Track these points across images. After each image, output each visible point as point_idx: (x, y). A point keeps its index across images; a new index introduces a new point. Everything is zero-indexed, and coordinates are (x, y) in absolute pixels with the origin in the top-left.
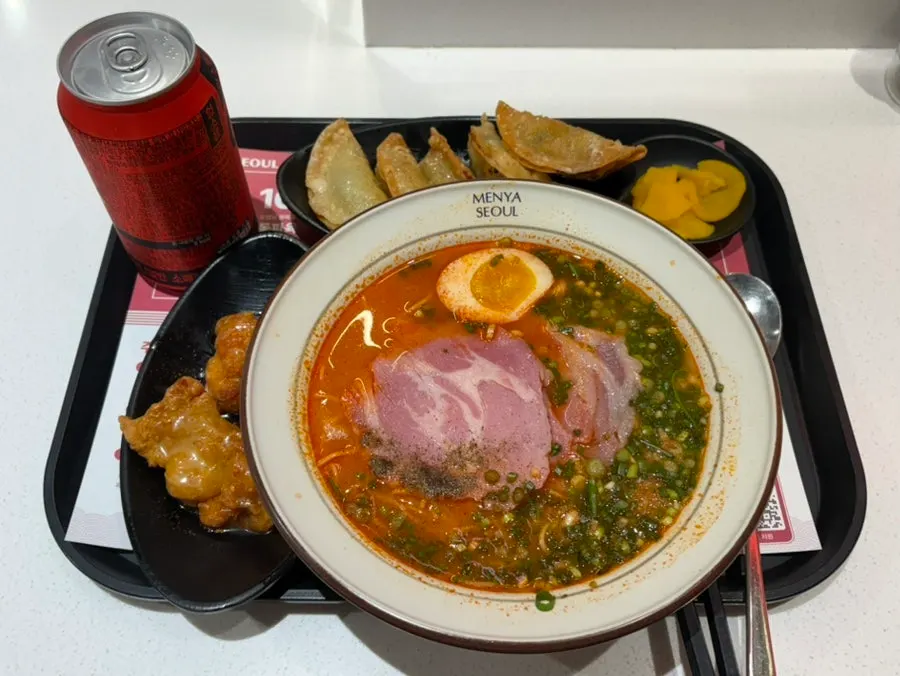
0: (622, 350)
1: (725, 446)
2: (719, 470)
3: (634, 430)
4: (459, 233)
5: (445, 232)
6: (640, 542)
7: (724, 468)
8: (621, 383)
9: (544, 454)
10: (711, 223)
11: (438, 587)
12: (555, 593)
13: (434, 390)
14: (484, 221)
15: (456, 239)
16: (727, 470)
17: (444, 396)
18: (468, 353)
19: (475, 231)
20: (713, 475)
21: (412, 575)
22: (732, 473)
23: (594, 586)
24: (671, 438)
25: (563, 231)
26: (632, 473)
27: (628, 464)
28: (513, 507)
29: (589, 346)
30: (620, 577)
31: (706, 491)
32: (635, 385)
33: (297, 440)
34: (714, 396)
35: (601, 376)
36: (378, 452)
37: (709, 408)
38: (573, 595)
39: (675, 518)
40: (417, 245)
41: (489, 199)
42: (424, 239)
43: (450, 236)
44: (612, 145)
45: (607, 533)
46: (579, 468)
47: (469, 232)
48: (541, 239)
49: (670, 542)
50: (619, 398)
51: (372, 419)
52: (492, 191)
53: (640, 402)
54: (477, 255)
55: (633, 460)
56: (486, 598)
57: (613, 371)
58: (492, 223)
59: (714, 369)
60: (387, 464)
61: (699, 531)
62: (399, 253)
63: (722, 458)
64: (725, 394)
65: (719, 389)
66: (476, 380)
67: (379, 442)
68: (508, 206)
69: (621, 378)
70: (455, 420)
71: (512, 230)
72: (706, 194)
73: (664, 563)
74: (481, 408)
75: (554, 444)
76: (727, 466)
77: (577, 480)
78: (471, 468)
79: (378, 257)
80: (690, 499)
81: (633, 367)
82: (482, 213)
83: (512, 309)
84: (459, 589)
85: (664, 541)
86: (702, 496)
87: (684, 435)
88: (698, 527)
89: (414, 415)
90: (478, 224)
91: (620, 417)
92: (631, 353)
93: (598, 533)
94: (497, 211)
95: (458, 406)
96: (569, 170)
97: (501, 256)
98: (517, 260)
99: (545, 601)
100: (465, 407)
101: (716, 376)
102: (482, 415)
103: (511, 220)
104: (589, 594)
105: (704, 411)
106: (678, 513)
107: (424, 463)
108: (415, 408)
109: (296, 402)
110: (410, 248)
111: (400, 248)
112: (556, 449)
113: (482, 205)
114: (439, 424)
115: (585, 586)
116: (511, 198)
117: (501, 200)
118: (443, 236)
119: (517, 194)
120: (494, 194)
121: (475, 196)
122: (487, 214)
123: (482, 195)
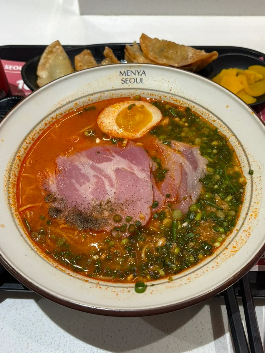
0: (197, 152)
1: (252, 204)
2: (249, 216)
3: (201, 195)
4: (112, 92)
5: (104, 91)
6: (200, 256)
7: (251, 215)
8: (195, 170)
9: (148, 207)
10: (254, 97)
11: (78, 278)
12: (148, 284)
13: (90, 173)
14: (125, 86)
15: (110, 95)
16: (254, 216)
17: (95, 176)
18: (111, 154)
19: (120, 91)
20: (245, 219)
21: (64, 272)
22: (256, 217)
23: (171, 280)
24: (222, 199)
25: (169, 91)
26: (198, 218)
27: (196, 213)
28: (129, 235)
29: (179, 151)
30: (186, 275)
31: (241, 228)
32: (203, 171)
33: (7, 197)
34: (248, 177)
35: (185, 166)
36: (55, 205)
37: (245, 183)
38: (158, 284)
39: (222, 243)
40: (88, 98)
41: (128, 74)
42: (92, 94)
43: (106, 93)
44: (200, 52)
45: (182, 251)
46: (168, 215)
47: (117, 92)
48: (156, 96)
49: (217, 255)
50: (194, 178)
51: (53, 187)
52: (130, 70)
53: (205, 180)
54: (121, 104)
55: (199, 211)
56: (106, 285)
57: (191, 164)
58: (130, 87)
59: (249, 162)
60: (58, 211)
61: (234, 250)
62: (77, 101)
63: (251, 210)
64: (253, 176)
65: (251, 173)
66: (114, 167)
67: (55, 199)
68: (137, 77)
69: (195, 167)
70: (100, 188)
71: (141, 91)
72: (253, 82)
73: (213, 267)
74: (115, 182)
75: (154, 201)
76: (254, 214)
77: (166, 221)
78: (106, 214)
79: (65, 103)
80: (231, 232)
81: (203, 162)
82: (124, 81)
83: (138, 132)
84: (91, 280)
85: (214, 255)
86: (238, 231)
87: (229, 198)
88: (235, 247)
89: (77, 186)
90: (122, 87)
91: (194, 187)
92: (202, 154)
93: (176, 251)
94: (132, 81)
95: (103, 181)
97: (134, 105)
98: (143, 107)
99: (140, 287)
100: (106, 182)
101: (249, 166)
102: (116, 186)
103: (140, 86)
104: (167, 284)
105: (242, 186)
106: (224, 240)
107: (80, 211)
108: (78, 182)
109: (10, 177)
110: (84, 99)
111: (78, 99)
112: (155, 205)
113: (124, 77)
114: (91, 190)
115: (166, 280)
116: (140, 73)
117: (135, 74)
118: (102, 93)
119: (144, 71)
120: (131, 71)
121: (121, 72)
122: (127, 82)
123: (125, 72)
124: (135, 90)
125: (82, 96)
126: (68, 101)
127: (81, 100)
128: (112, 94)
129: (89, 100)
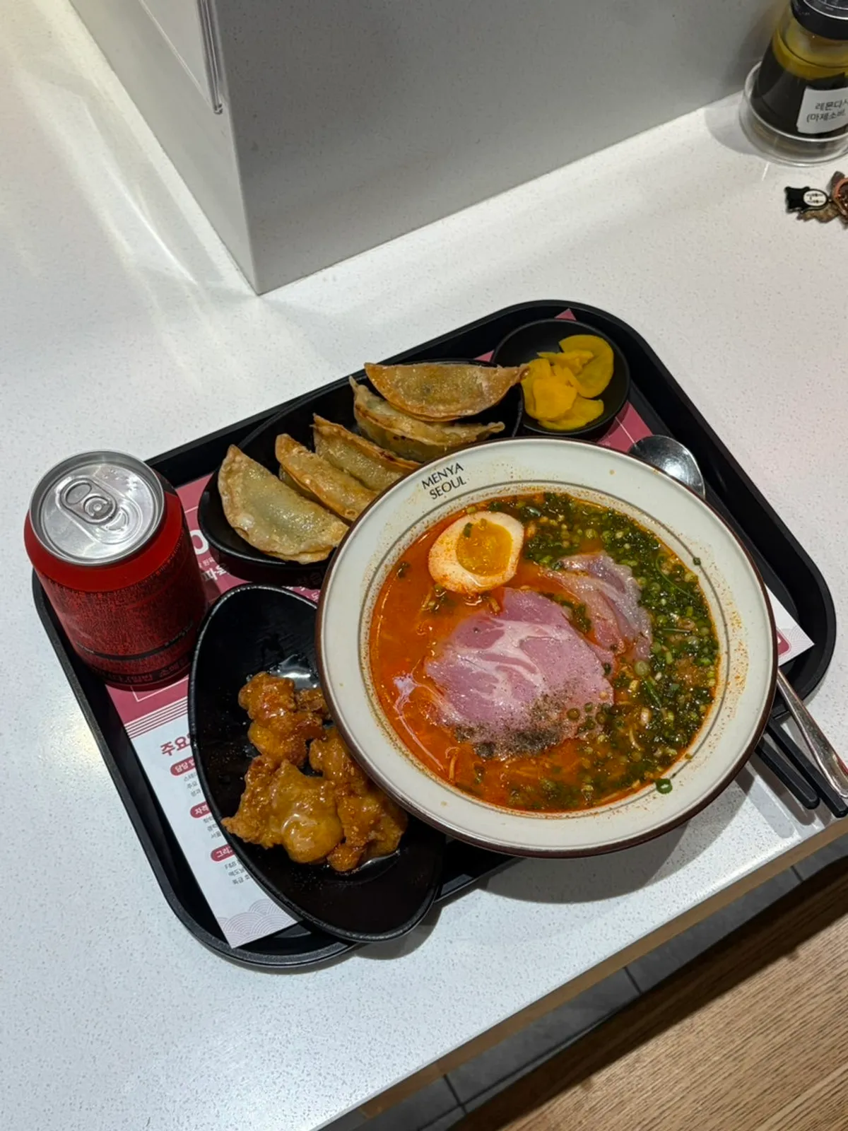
0: (607, 560)
1: (724, 607)
2: (730, 628)
3: (652, 624)
4: (425, 520)
5: (413, 525)
6: (702, 708)
7: (732, 625)
8: (624, 591)
9: (601, 677)
10: (595, 398)
11: (584, 816)
12: (666, 776)
13: (489, 667)
14: (440, 500)
15: (424, 526)
16: (736, 625)
17: (498, 668)
18: (495, 623)
19: (436, 512)
20: (726, 632)
21: (560, 818)
22: (741, 625)
23: (689, 758)
24: (682, 615)
25: (510, 480)
26: (669, 659)
27: (662, 653)
28: (601, 729)
29: (583, 572)
30: (704, 742)
31: (728, 648)
32: (635, 587)
33: (410, 763)
34: (696, 570)
35: (605, 591)
36: (478, 739)
37: (696, 577)
38: (679, 771)
39: (716, 678)
40: (396, 547)
41: (437, 480)
42: (399, 539)
43: (418, 526)
44: (496, 372)
45: (676, 713)
46: (629, 675)
47: (432, 516)
48: (493, 493)
49: (723, 698)
50: (628, 603)
51: (456, 717)
52: (436, 472)
53: (645, 599)
55: (665, 648)
56: (622, 806)
57: (612, 584)
58: (448, 498)
59: (686, 547)
60: (489, 746)
61: (740, 680)
62: (386, 562)
63: (727, 617)
64: (704, 564)
65: (697, 562)
66: (516, 643)
67: (471, 731)
68: (453, 478)
69: (621, 587)
70: (519, 685)
71: (467, 496)
72: (581, 371)
73: (729, 716)
74: (532, 664)
75: (604, 665)
76: (734, 622)
77: (634, 685)
78: (554, 715)
79: (372, 574)
80: (719, 659)
81: (624, 572)
82: (436, 493)
83: (505, 568)
84: (599, 810)
85: (718, 698)
86: (728, 653)
87: (690, 609)
88: (738, 677)
89: (485, 696)
90: (436, 505)
91: (638, 619)
92: (618, 562)
93: (671, 717)
94: (447, 487)
95: (514, 670)
96: (470, 412)
97: (469, 525)
98: (484, 522)
99: (663, 786)
100: (520, 669)
101: (690, 553)
102: (538, 670)
103: (462, 489)
104: (689, 765)
105: (694, 582)
106: (716, 672)
107: (517, 730)
108: (481, 690)
109: (388, 733)
110: (392, 553)
111: (385, 557)
112: (607, 668)
113: (432, 487)
114: (509, 693)
115: (683, 761)
116: (454, 471)
117: (446, 475)
118: (413, 529)
119: (457, 465)
120: (439, 473)
121: (424, 483)
122: (440, 493)
123: (430, 479)
124: (457, 500)
125: (387, 549)
126: (374, 570)
127: (389, 557)
128: (426, 522)
129: (400, 550)
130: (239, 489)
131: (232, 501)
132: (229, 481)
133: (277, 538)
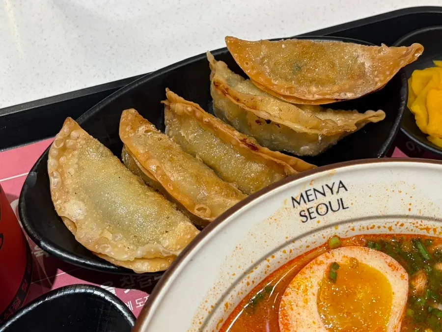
4: (287, 249)
5: (271, 254)
14: (311, 225)
15: (284, 256)
19: (304, 239)
40: (245, 281)
41: (311, 198)
42: (250, 270)
43: (278, 255)
47: (298, 244)
48: (381, 228)
52: (312, 187)
58: (322, 224)
62: (228, 299)
68: (333, 199)
71: (347, 225)
79: (206, 314)
82: (306, 216)
90: (304, 231)
94: (323, 210)
103: (342, 215)
110: (238, 288)
111: (228, 293)
113: (304, 206)
116: (335, 189)
117: (324, 194)
118: (270, 258)
119: (341, 182)
120: (315, 190)
121: (293, 199)
122: (313, 215)
123: (302, 196)
124: (333, 228)
125: (233, 281)
126: (210, 309)
127: (233, 293)
128: (288, 252)
129: (248, 284)
130: (72, 171)
131: (62, 183)
132: (62, 159)
133: (110, 236)
